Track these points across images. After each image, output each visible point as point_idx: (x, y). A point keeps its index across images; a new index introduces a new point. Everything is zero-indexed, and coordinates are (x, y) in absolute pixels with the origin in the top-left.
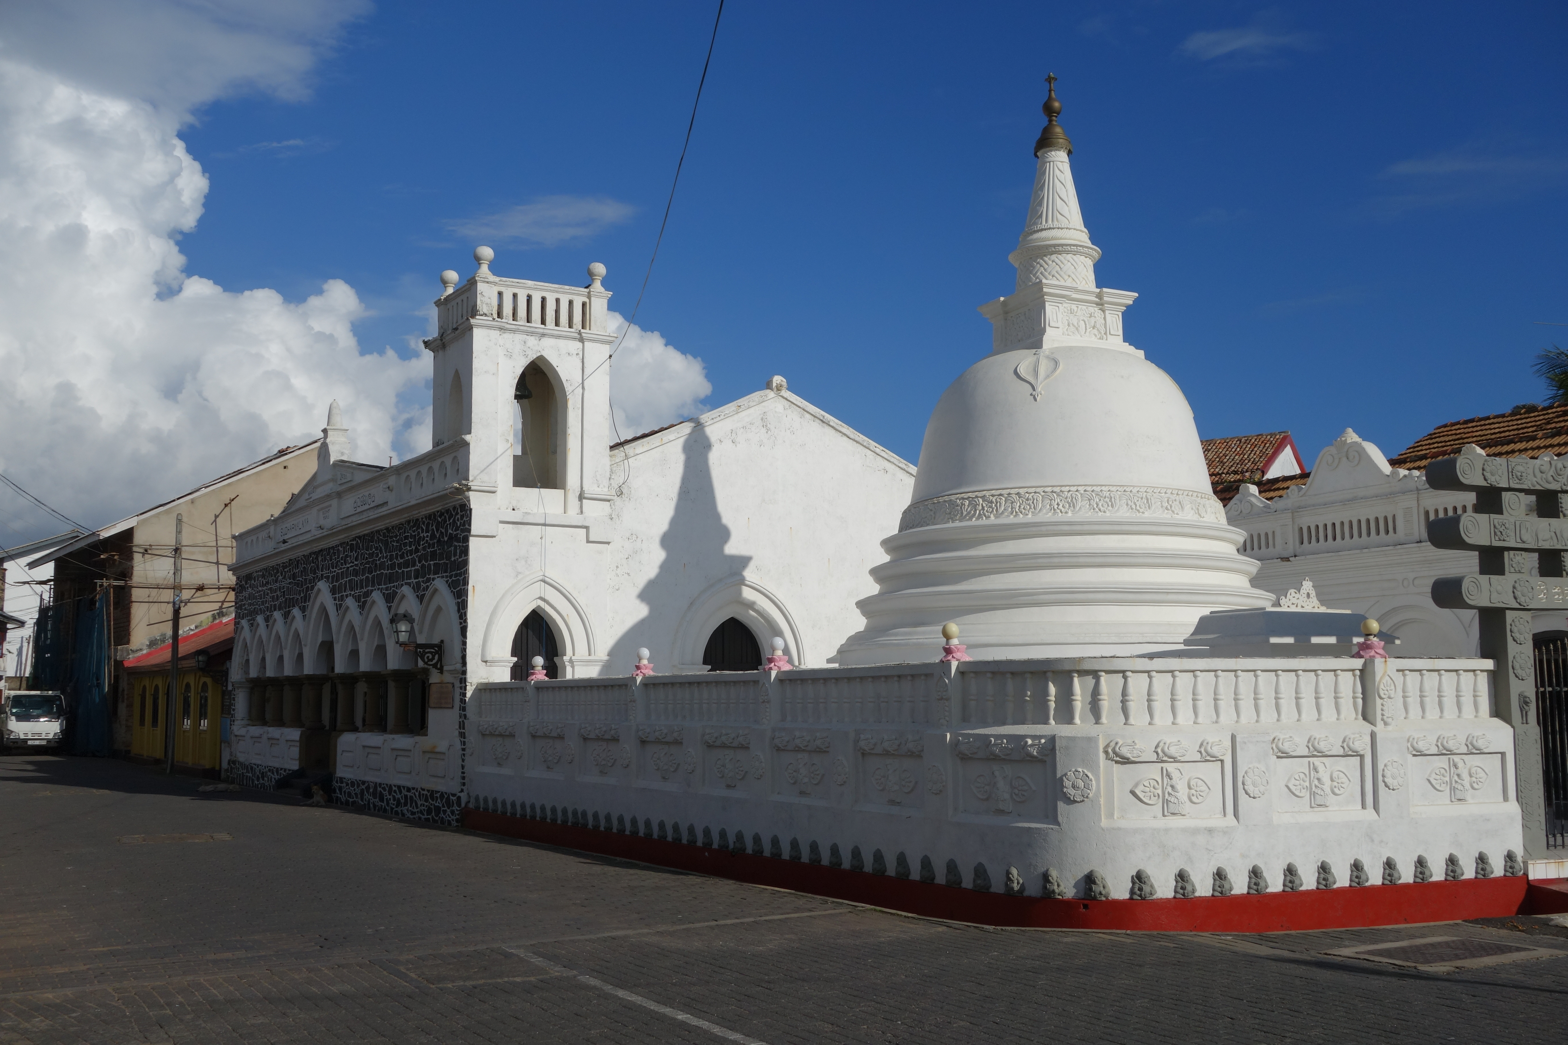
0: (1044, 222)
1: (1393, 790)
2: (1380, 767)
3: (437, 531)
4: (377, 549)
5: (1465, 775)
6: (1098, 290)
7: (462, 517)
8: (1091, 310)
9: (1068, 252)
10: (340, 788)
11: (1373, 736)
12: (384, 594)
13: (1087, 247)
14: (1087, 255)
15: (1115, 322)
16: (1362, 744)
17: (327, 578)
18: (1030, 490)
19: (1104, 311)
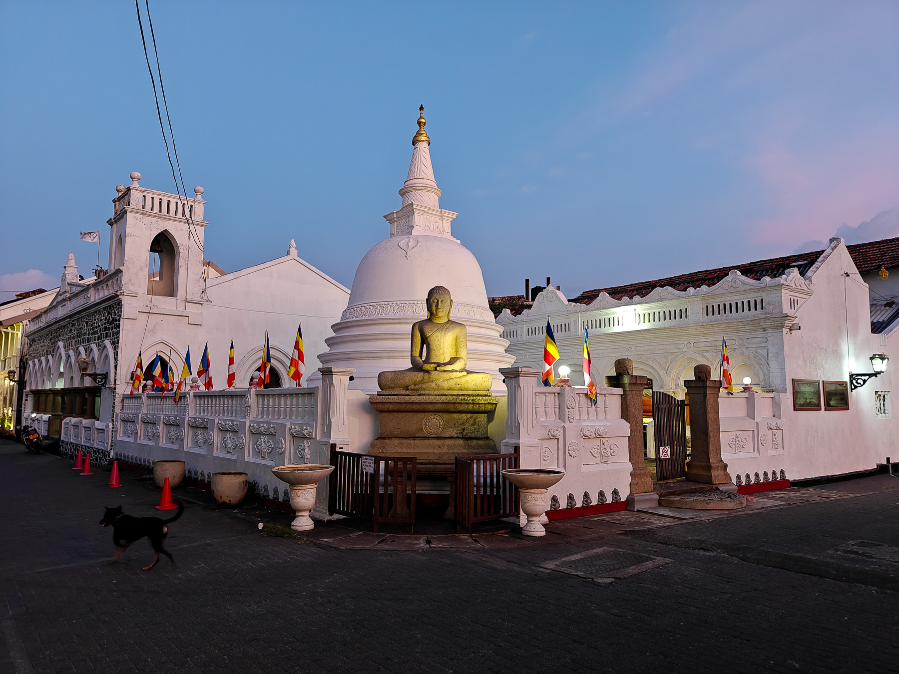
0: (415, 176)
1: (574, 457)
2: (567, 445)
3: (108, 315)
4: (83, 325)
5: (608, 449)
6: (440, 210)
7: (118, 308)
8: (437, 219)
9: (426, 191)
10: (62, 446)
11: (564, 428)
12: (84, 348)
13: (435, 189)
14: (435, 193)
15: (447, 226)
16: (559, 434)
17: (63, 340)
18: (402, 302)
19: (442, 220)
